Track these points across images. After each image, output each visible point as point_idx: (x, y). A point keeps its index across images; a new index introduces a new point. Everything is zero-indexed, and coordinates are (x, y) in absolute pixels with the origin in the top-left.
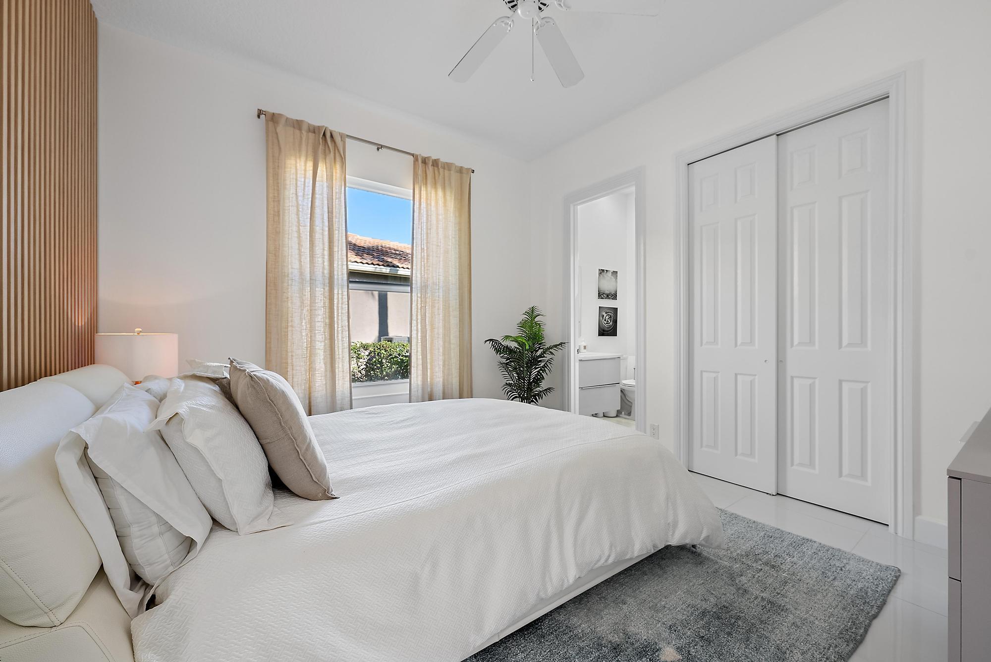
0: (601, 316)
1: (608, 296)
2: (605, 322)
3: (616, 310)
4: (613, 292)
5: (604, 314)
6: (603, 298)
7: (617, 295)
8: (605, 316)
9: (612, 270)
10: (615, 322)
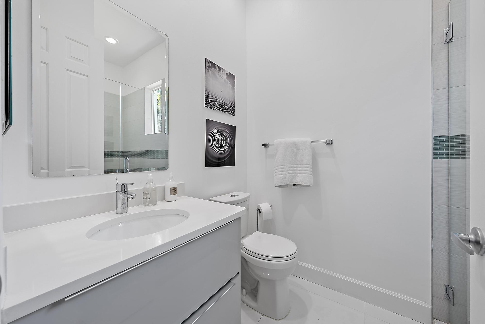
0: (209, 135)
1: (221, 107)
2: (217, 145)
3: (233, 129)
4: (229, 104)
5: (215, 132)
6: (213, 108)
7: (235, 109)
8: (217, 135)
9: (228, 70)
10: (233, 147)
